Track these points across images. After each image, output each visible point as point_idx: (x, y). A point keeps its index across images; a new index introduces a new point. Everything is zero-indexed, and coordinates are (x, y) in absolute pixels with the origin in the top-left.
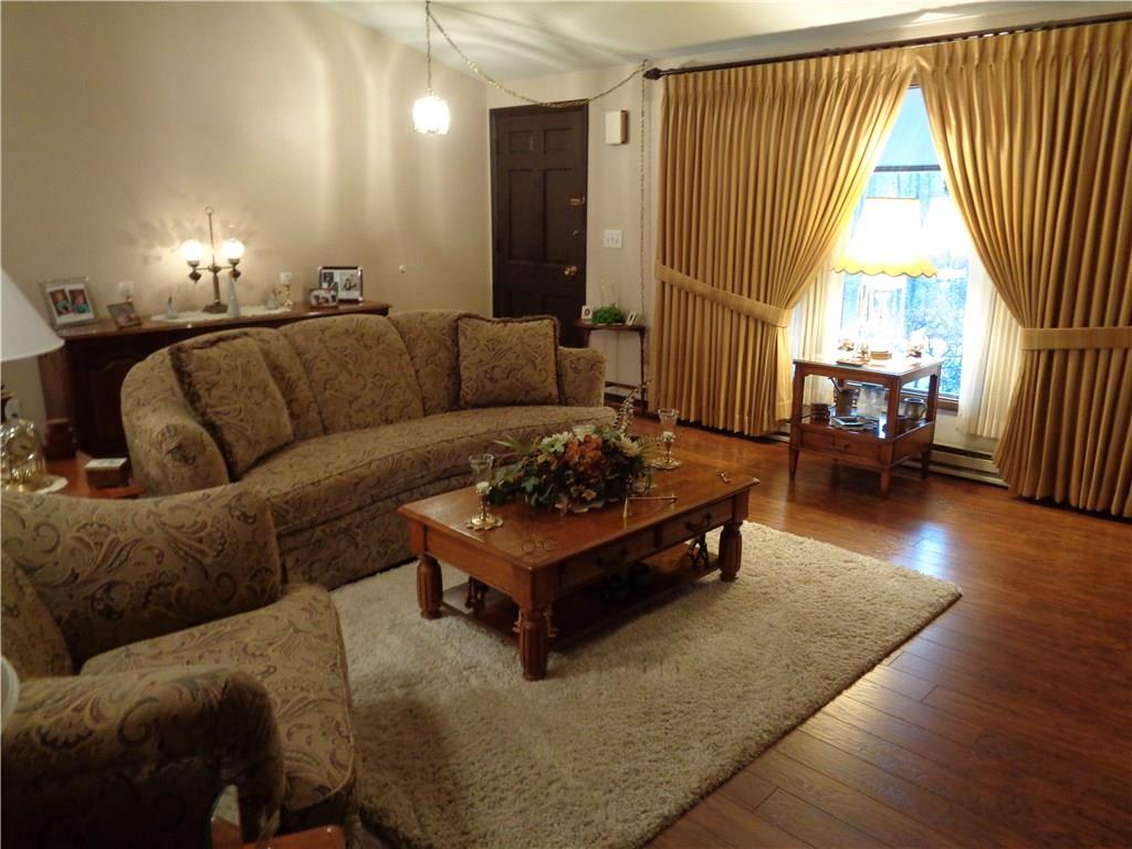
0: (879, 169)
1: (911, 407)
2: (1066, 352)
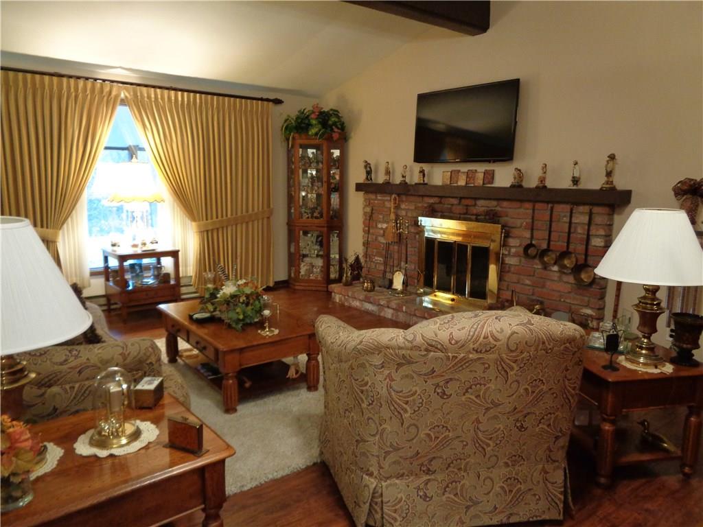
0: (107, 148)
1: (156, 270)
2: (212, 230)
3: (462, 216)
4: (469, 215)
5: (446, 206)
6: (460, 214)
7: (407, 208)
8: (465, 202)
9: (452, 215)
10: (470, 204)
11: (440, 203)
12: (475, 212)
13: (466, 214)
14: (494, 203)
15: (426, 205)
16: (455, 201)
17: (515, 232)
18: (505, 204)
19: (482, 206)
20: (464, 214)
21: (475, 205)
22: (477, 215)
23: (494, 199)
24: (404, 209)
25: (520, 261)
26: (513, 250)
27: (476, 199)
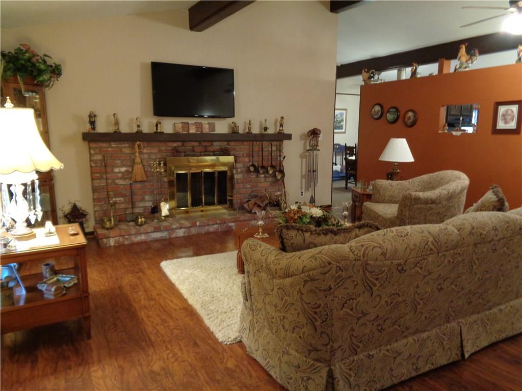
3: (202, 153)
4: (208, 152)
5: (188, 148)
6: (201, 152)
7: (149, 152)
8: (204, 144)
9: (194, 153)
10: (207, 145)
11: (183, 145)
12: (212, 150)
13: (206, 151)
14: (226, 143)
15: (169, 148)
16: (196, 144)
17: (241, 159)
18: (232, 143)
19: (217, 146)
20: (204, 152)
21: (212, 145)
22: (213, 152)
23: (225, 141)
24: (146, 153)
25: (244, 176)
26: (239, 170)
27: (212, 141)
